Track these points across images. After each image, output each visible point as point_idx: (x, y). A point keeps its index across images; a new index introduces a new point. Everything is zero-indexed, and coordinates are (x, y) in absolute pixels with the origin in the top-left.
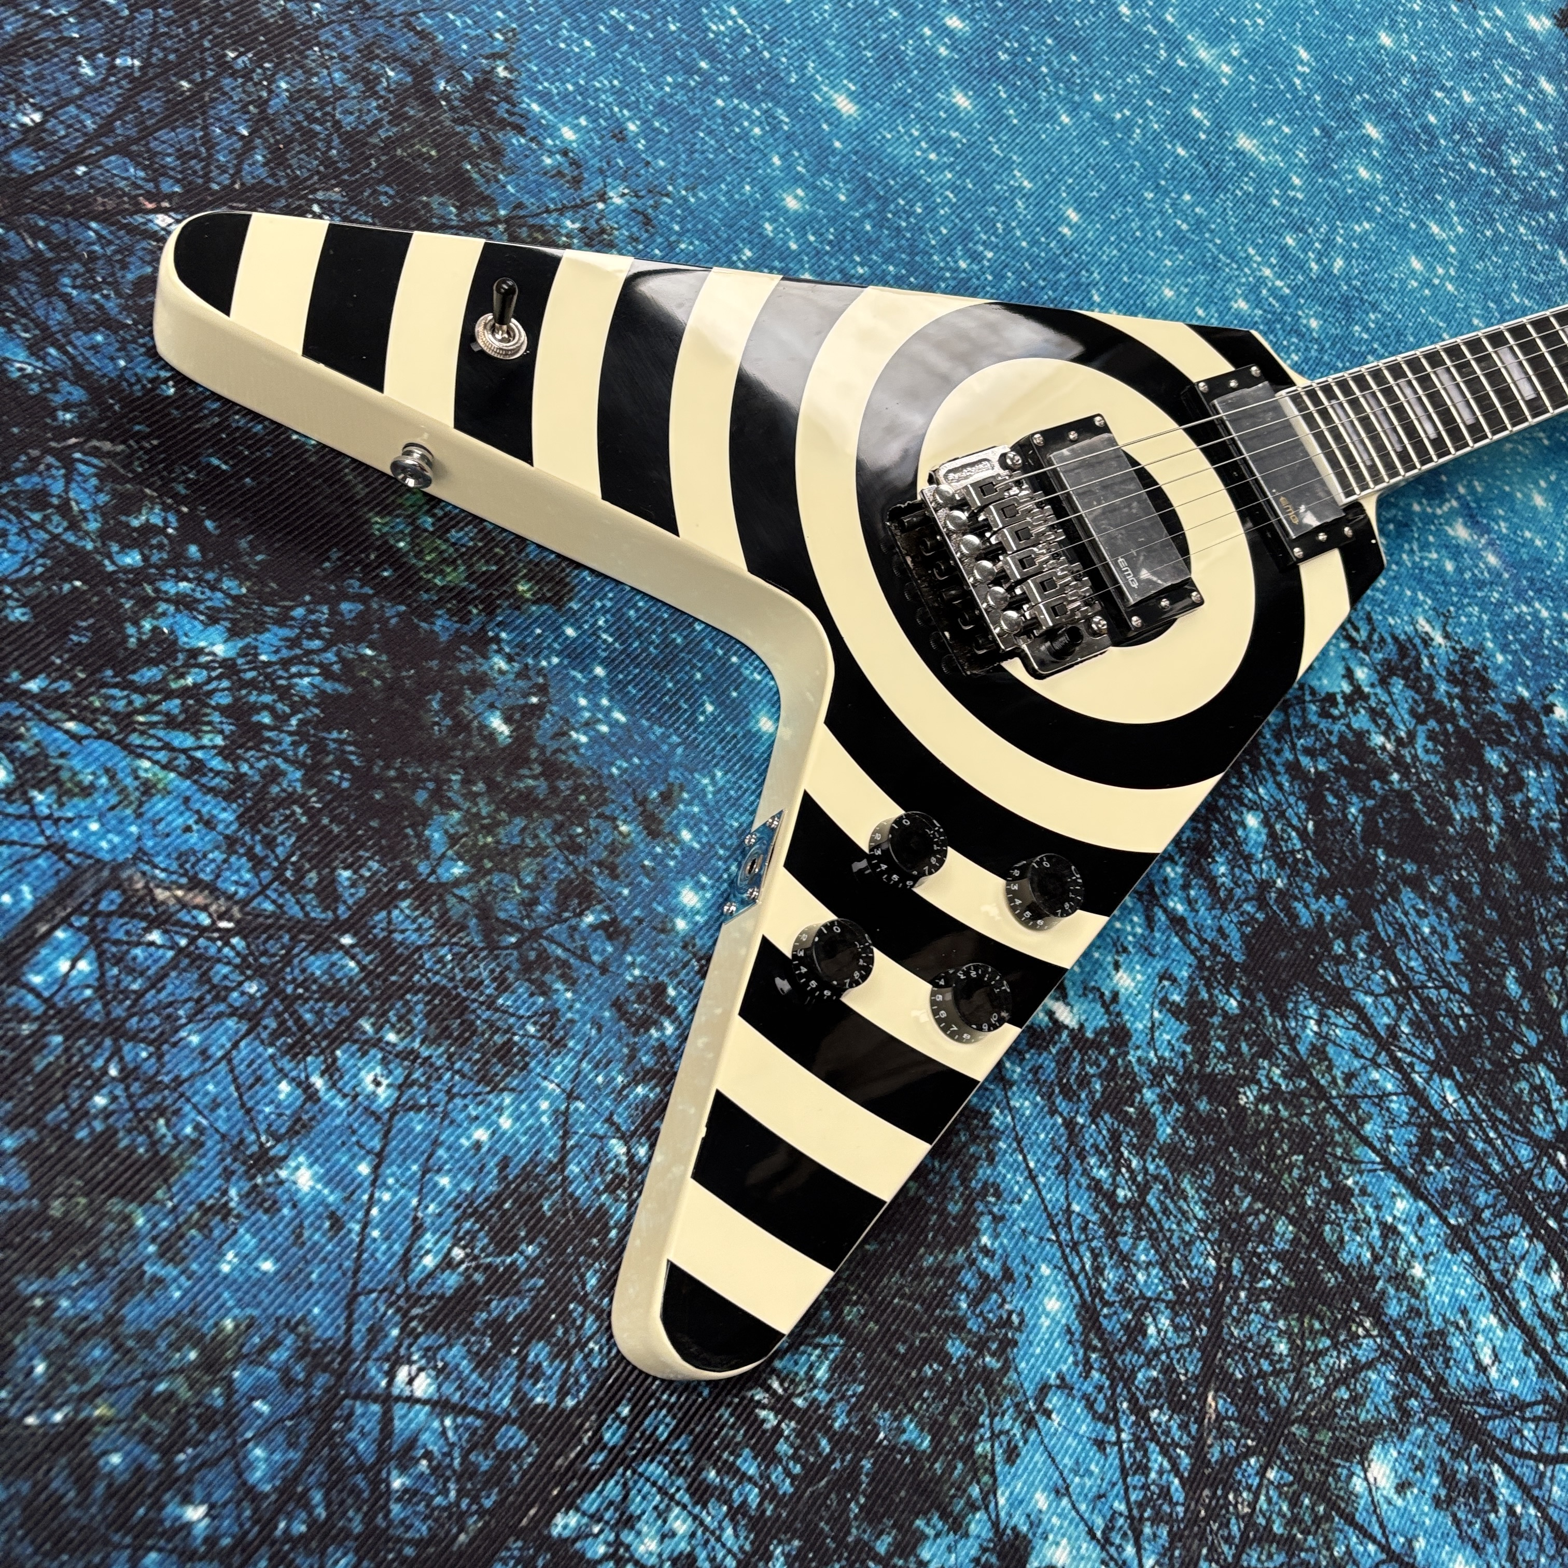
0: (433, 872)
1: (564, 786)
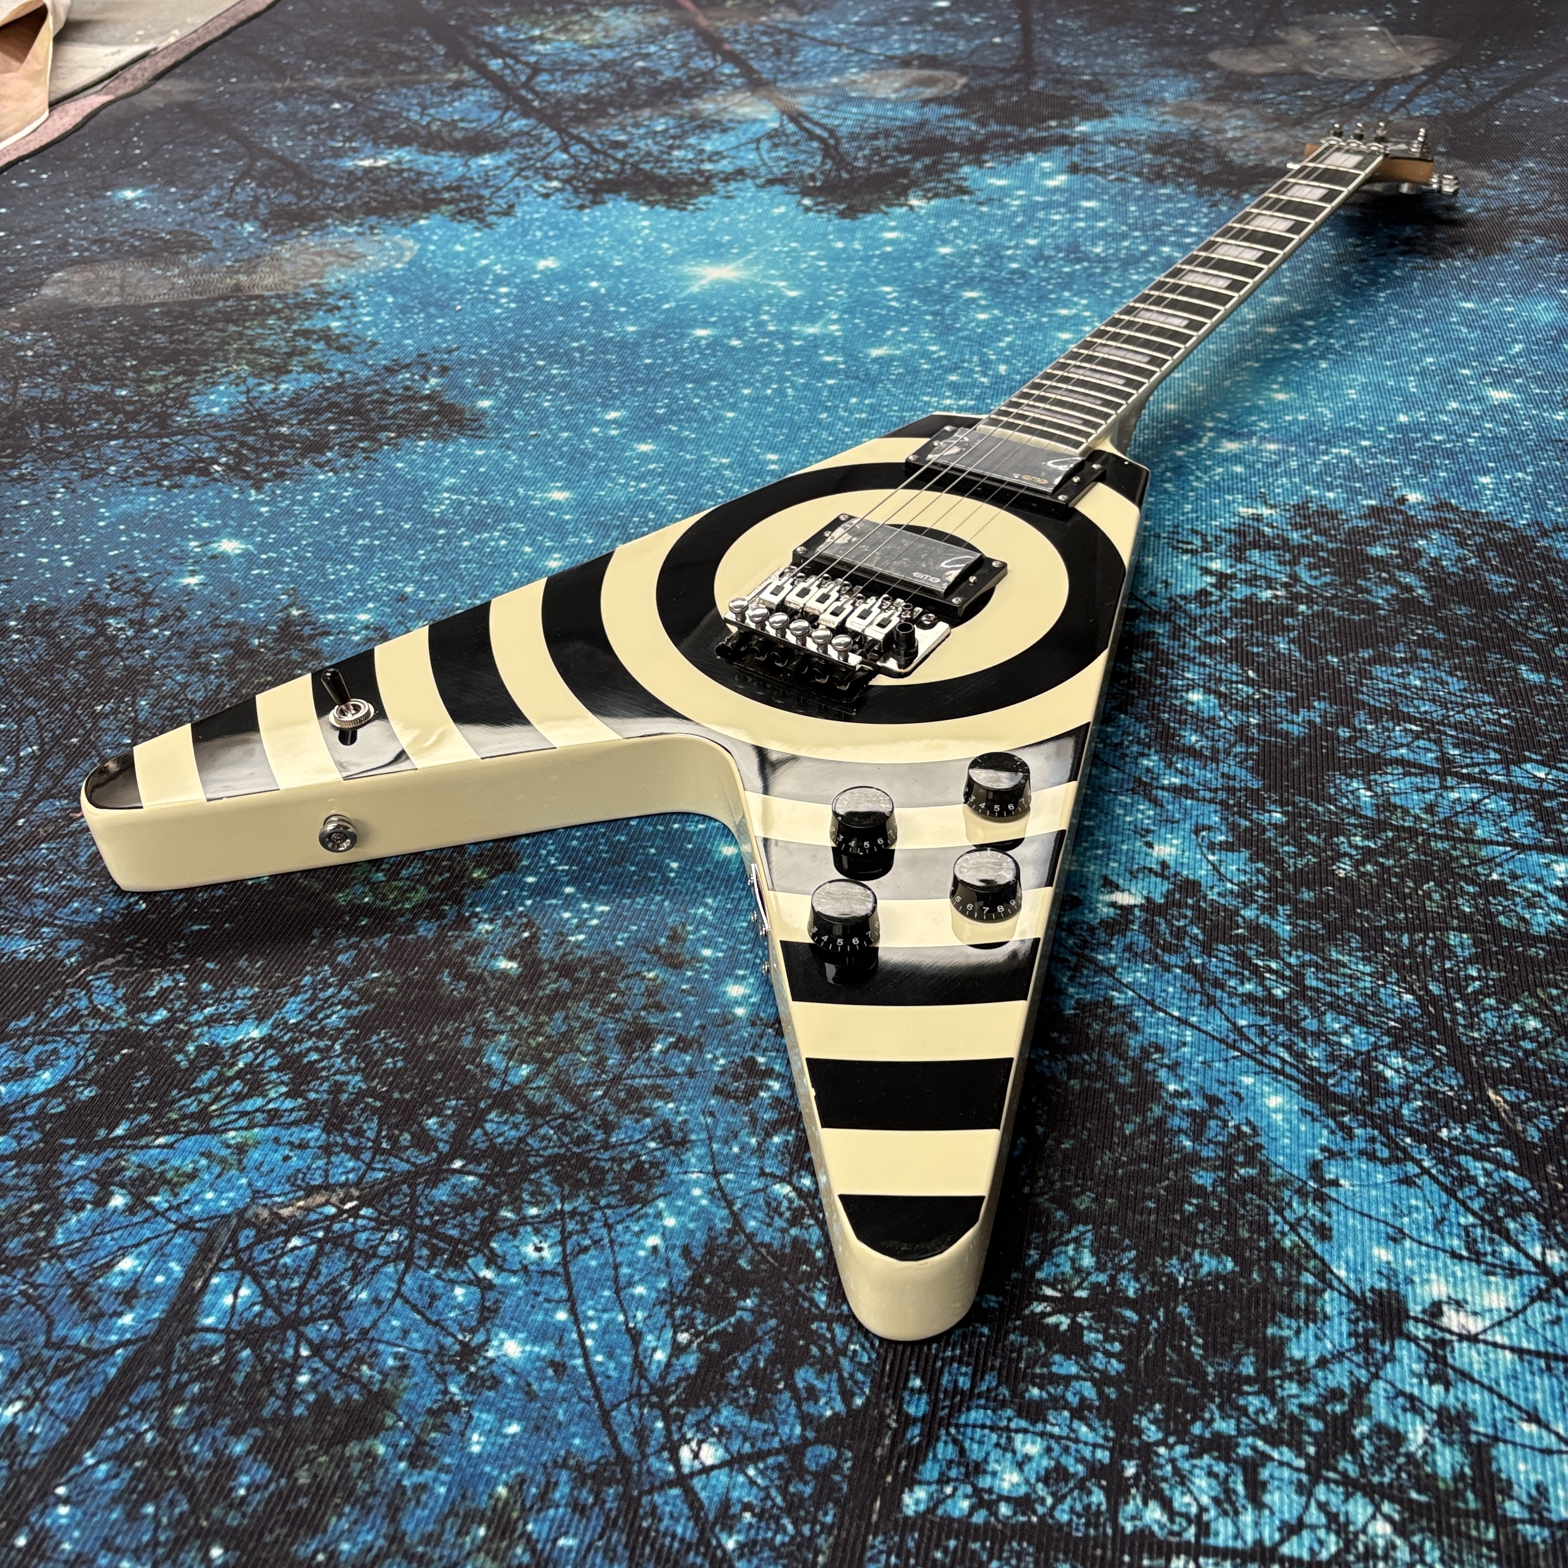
0: (504, 1083)
1: (584, 974)
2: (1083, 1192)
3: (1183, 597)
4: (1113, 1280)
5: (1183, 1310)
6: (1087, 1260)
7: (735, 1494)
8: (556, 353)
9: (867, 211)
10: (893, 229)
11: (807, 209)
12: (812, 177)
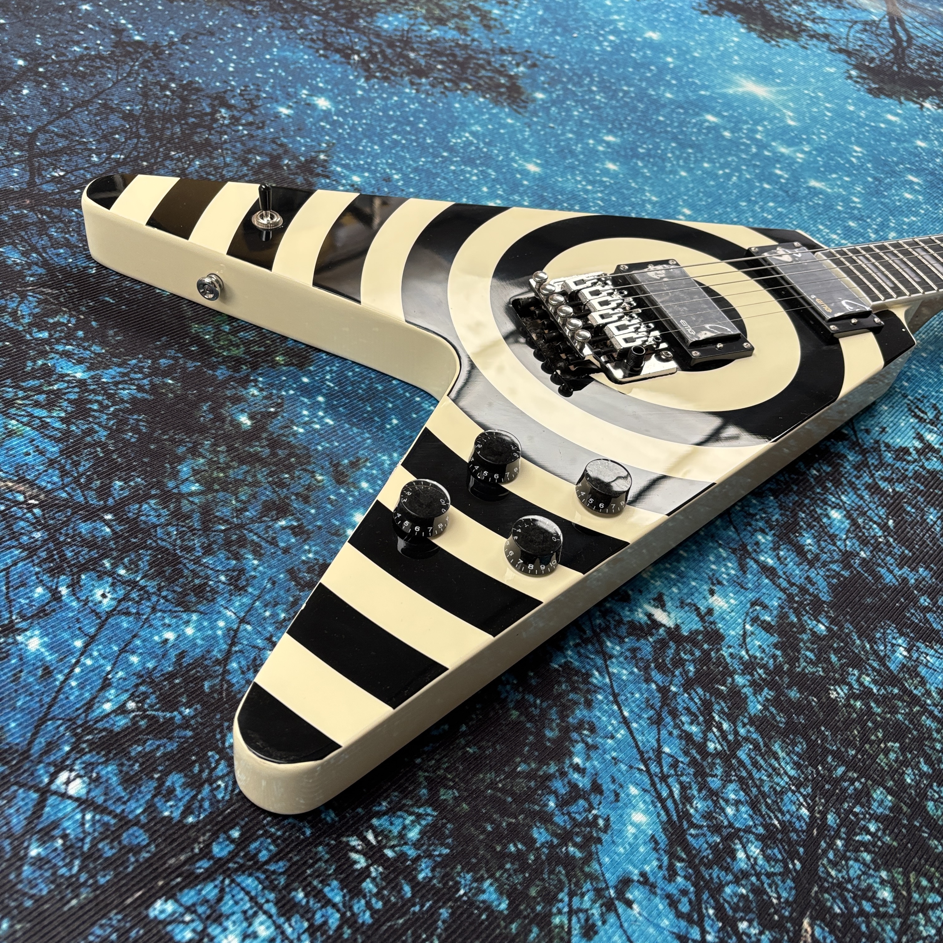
0: (177, 487)
2: (451, 788)
3: (887, 446)
4: (418, 858)
5: (444, 913)
6: (413, 834)
7: (66, 824)
8: (609, 88)
9: (889, 96)
10: (897, 115)
11: (850, 77)
12: (872, 60)
